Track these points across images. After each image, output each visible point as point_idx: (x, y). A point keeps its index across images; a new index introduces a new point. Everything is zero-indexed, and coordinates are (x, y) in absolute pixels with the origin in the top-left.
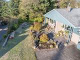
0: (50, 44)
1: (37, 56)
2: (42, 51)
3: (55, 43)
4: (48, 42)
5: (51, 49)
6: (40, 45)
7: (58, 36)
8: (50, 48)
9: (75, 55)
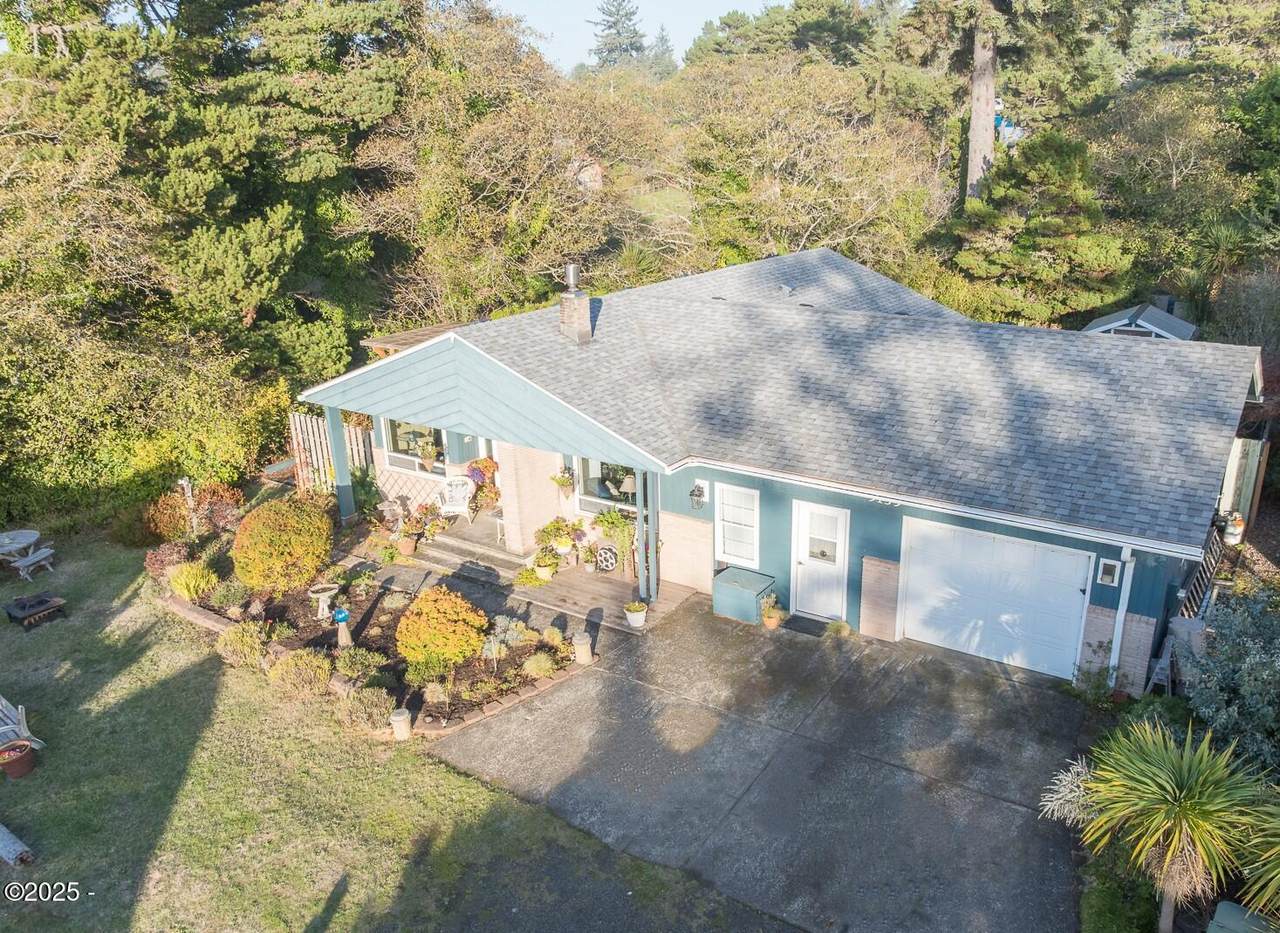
0: (516, 657)
1: (463, 765)
2: (487, 727)
3: (553, 636)
4: (494, 650)
5: (543, 686)
6: (435, 694)
7: (544, 574)
8: (528, 682)
9: (719, 660)
